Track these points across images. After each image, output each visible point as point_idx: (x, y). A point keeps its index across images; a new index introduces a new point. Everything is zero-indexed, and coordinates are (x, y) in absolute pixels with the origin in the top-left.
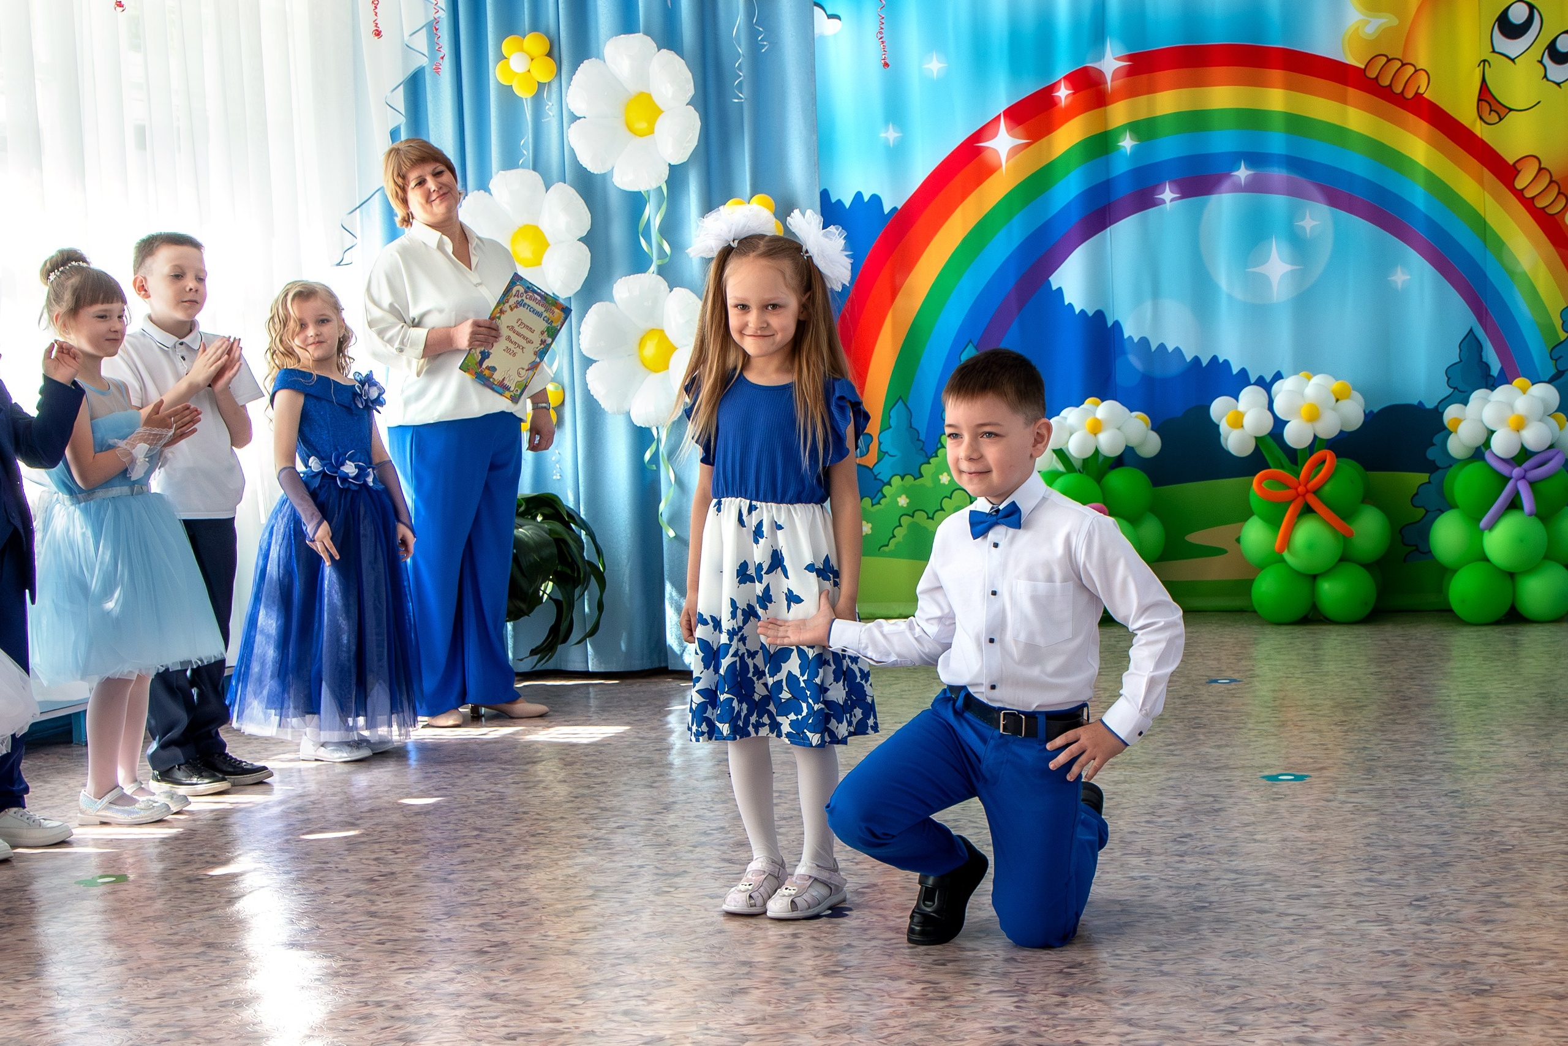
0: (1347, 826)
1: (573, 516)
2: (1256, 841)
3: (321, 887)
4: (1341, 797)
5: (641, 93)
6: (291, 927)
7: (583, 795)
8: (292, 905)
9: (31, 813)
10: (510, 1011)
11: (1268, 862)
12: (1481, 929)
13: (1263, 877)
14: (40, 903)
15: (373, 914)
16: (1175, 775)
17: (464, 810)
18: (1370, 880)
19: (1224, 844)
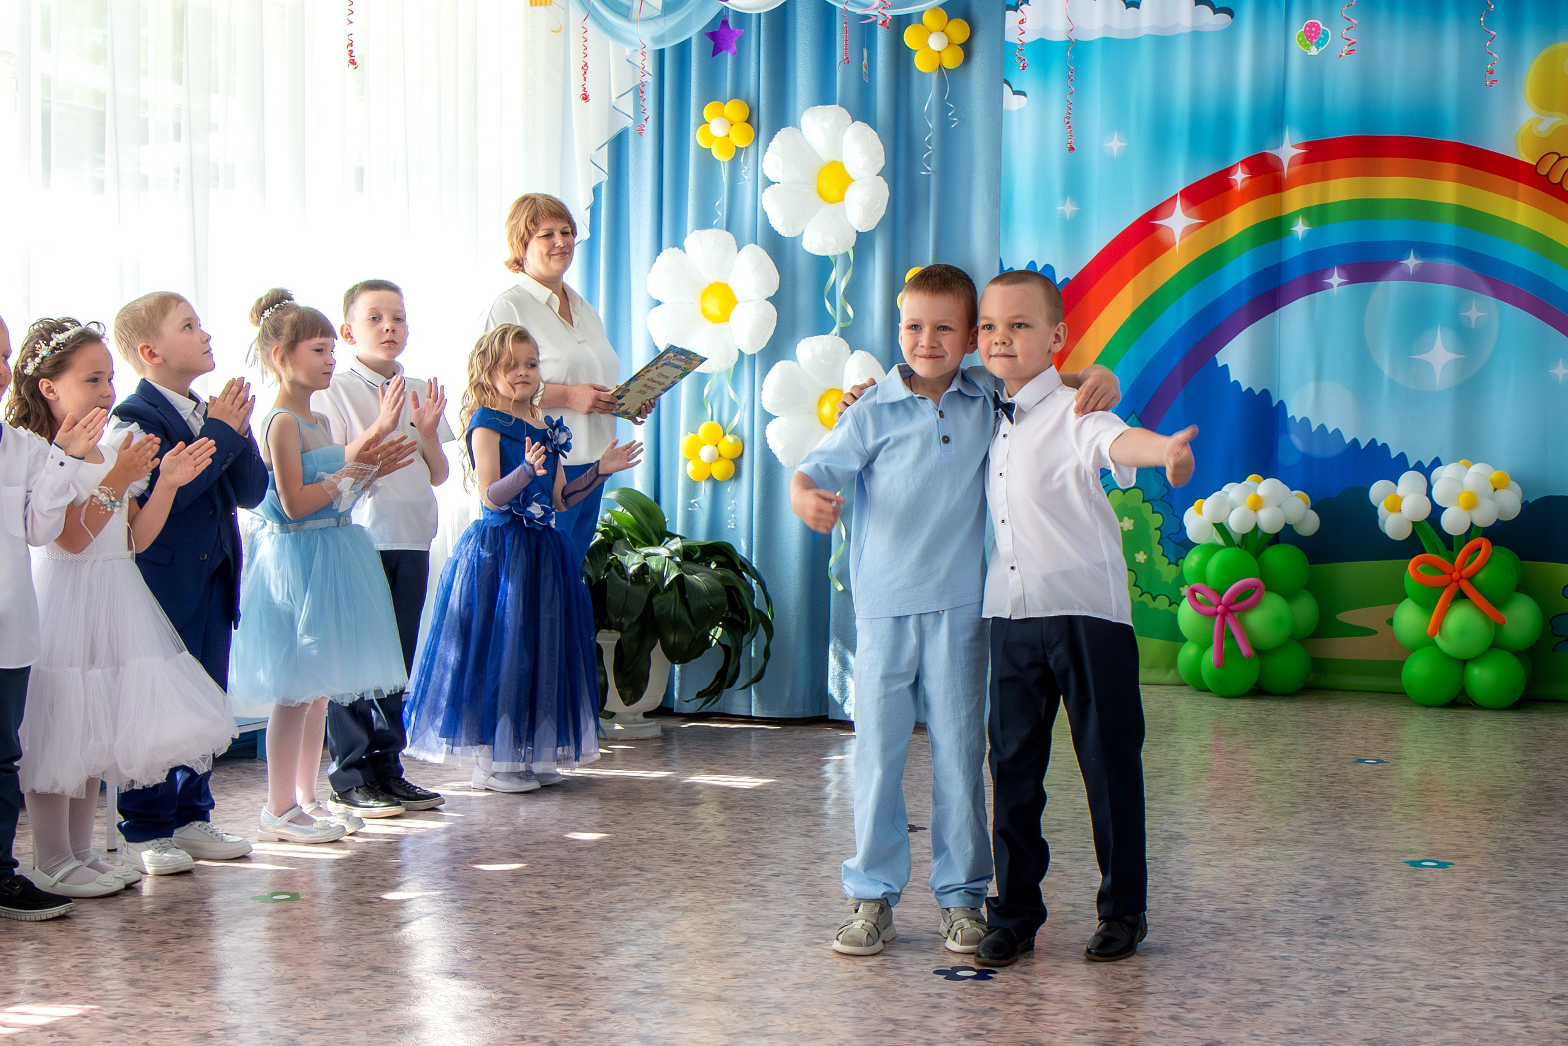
0: (1487, 917)
1: (745, 565)
2: (1397, 927)
3: (485, 917)
4: (1484, 887)
5: (834, 163)
6: (454, 956)
7: (741, 841)
8: (457, 933)
9: (215, 827)
11: (1407, 950)
13: (1401, 965)
14: (218, 917)
15: (533, 948)
16: (1320, 854)
17: (626, 848)
18: (1508, 974)
19: (1365, 928)
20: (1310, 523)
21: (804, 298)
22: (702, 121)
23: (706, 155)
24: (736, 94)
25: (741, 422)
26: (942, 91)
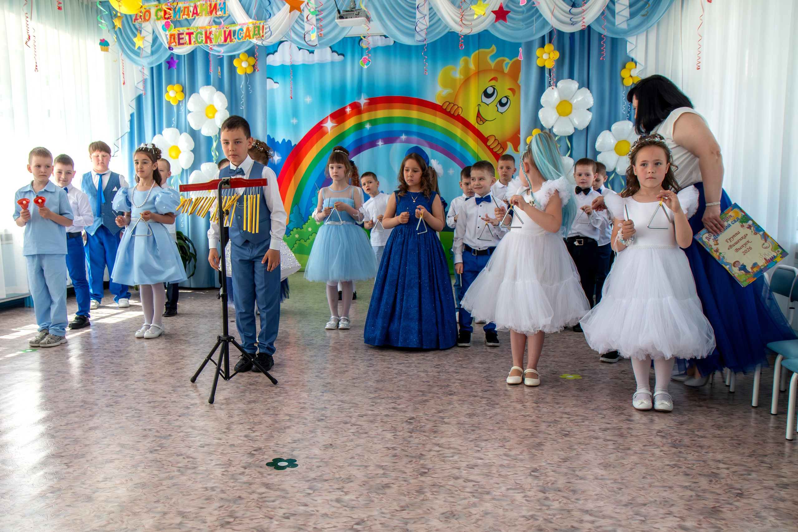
1: (186, 239)
5: (211, 105)
10: (150, 394)
12: (455, 375)
21: (203, 149)
22: (167, 92)
23: (169, 103)
24: (178, 82)
26: (246, 81)
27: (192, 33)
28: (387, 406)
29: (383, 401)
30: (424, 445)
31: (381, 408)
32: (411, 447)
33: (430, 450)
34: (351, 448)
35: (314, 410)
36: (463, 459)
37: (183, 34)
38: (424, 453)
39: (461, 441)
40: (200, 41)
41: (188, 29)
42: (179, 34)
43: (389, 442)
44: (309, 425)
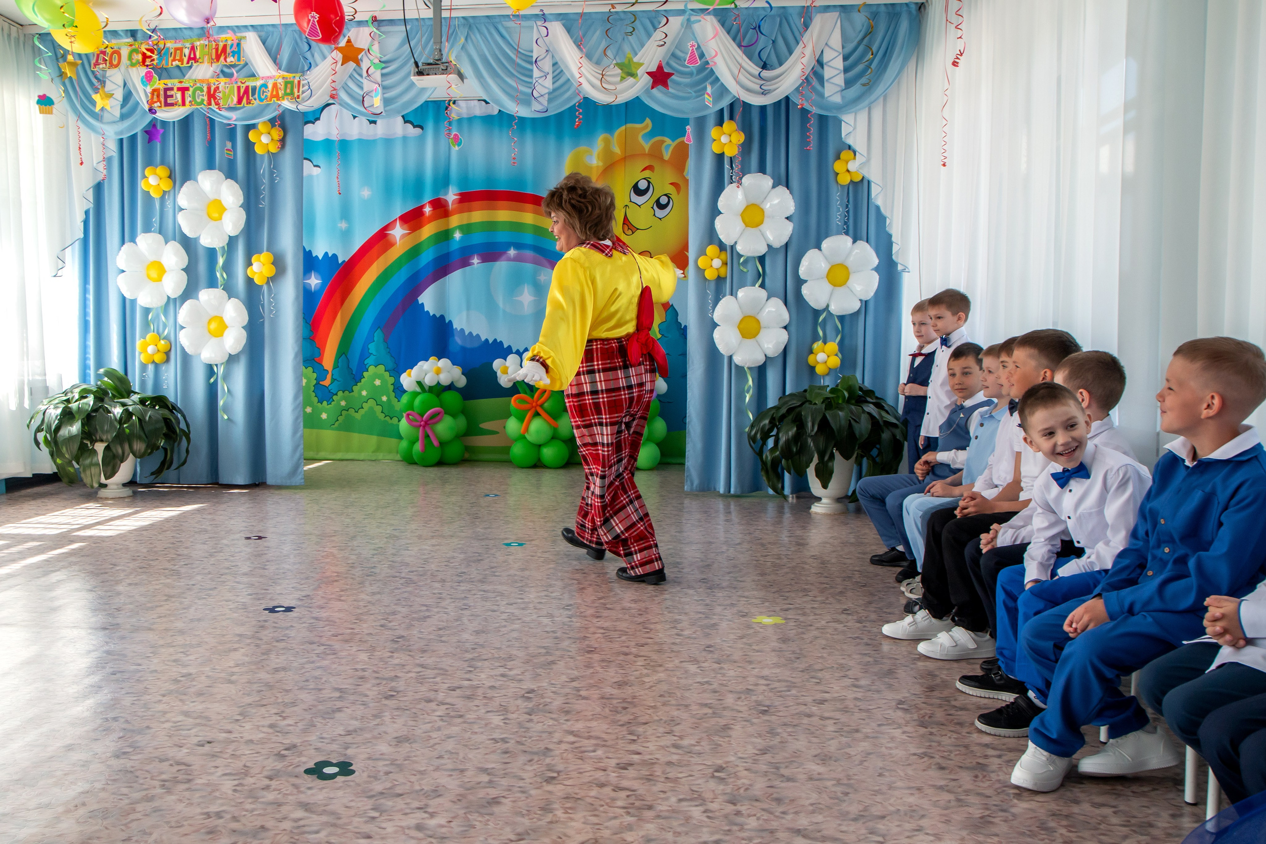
0: (539, 569)
1: (175, 408)
2: (496, 576)
5: (216, 200)
12: (595, 621)
13: (496, 594)
16: (462, 542)
19: (480, 577)
20: (462, 382)
21: (202, 267)
22: (145, 177)
23: (147, 194)
24: (163, 163)
25: (169, 334)
26: (270, 163)
27: (187, 89)
28: (493, 673)
29: (486, 663)
30: (550, 733)
31: (483, 676)
32: (530, 737)
33: (560, 742)
34: (437, 741)
35: (378, 681)
36: (610, 755)
37: (172, 89)
38: (551, 746)
39: (607, 726)
40: (199, 101)
41: (181, 82)
42: (166, 90)
43: (497, 731)
44: (371, 705)
